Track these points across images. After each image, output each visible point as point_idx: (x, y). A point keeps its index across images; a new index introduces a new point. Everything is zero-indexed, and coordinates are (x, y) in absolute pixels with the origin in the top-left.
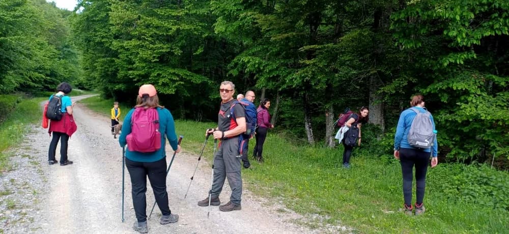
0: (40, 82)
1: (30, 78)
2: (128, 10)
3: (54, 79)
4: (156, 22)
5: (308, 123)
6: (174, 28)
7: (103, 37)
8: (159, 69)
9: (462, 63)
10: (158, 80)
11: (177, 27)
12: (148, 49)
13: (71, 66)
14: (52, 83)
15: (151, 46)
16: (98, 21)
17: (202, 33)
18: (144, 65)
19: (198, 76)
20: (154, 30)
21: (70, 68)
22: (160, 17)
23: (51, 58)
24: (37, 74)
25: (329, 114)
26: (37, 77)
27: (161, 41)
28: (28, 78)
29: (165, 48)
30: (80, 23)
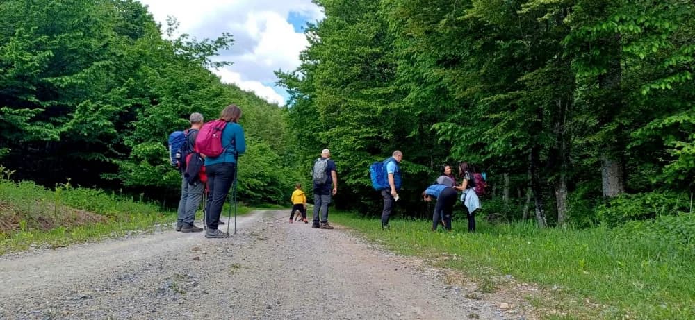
0: (258, 191)
1: (248, 185)
2: (331, 94)
3: (274, 188)
4: (361, 103)
5: (540, 209)
6: (380, 108)
7: (314, 131)
8: (367, 159)
9: (669, 87)
10: (364, 171)
11: (384, 106)
12: (352, 135)
13: (295, 174)
14: (273, 193)
15: (356, 131)
16: (309, 112)
17: (415, 111)
18: (349, 154)
19: (415, 165)
20: (359, 113)
21: (294, 177)
22: (365, 97)
23: (271, 164)
24: (255, 181)
25: (559, 192)
26: (255, 185)
27: (367, 125)
28: (246, 185)
29: (371, 132)
30: (292, 116)
